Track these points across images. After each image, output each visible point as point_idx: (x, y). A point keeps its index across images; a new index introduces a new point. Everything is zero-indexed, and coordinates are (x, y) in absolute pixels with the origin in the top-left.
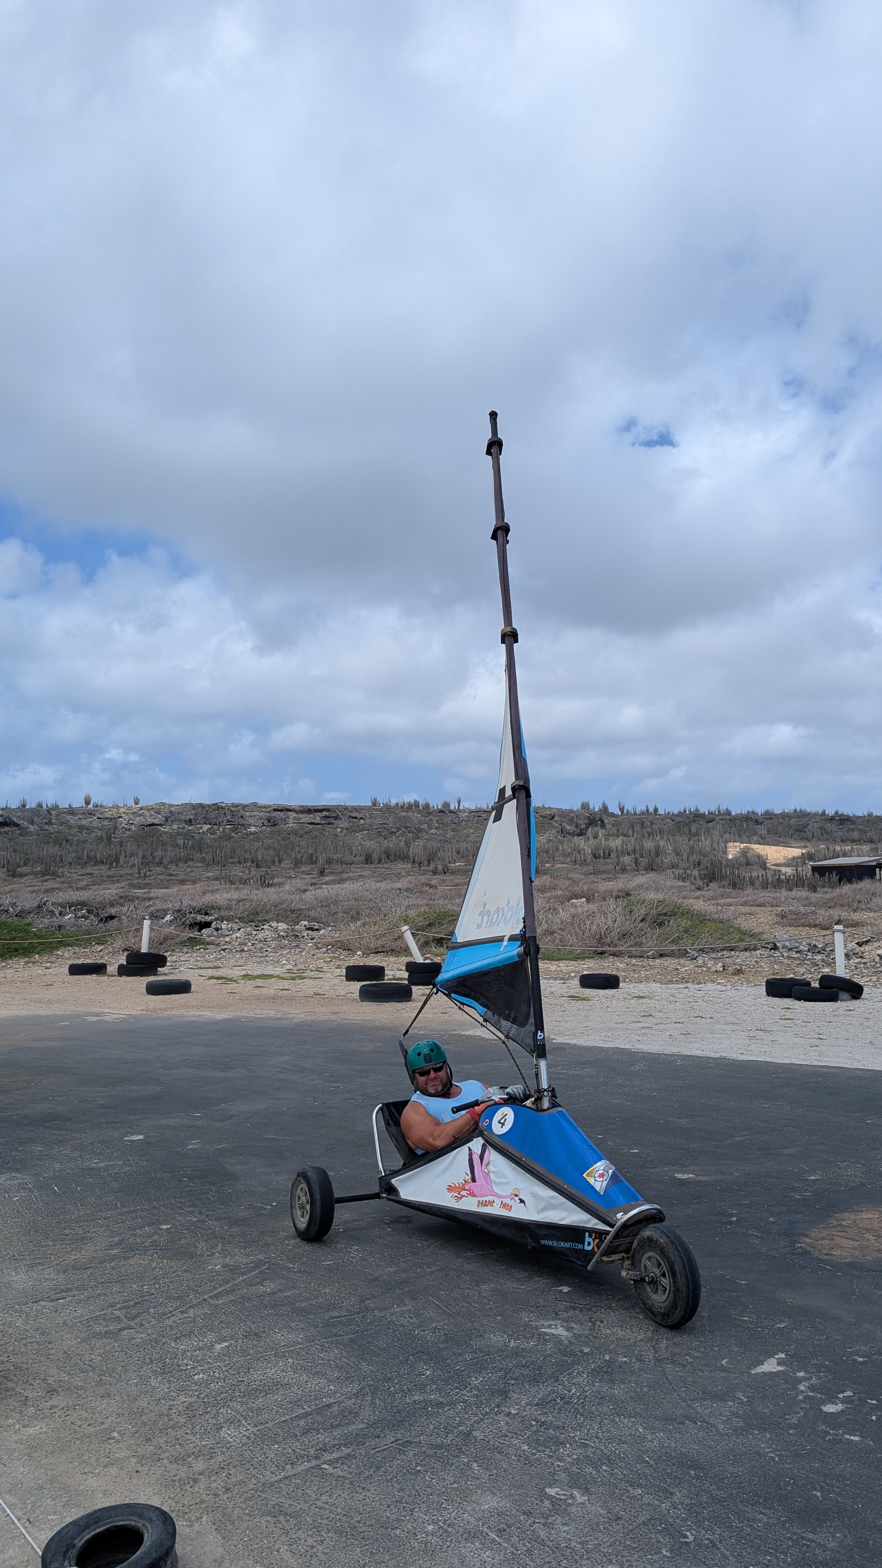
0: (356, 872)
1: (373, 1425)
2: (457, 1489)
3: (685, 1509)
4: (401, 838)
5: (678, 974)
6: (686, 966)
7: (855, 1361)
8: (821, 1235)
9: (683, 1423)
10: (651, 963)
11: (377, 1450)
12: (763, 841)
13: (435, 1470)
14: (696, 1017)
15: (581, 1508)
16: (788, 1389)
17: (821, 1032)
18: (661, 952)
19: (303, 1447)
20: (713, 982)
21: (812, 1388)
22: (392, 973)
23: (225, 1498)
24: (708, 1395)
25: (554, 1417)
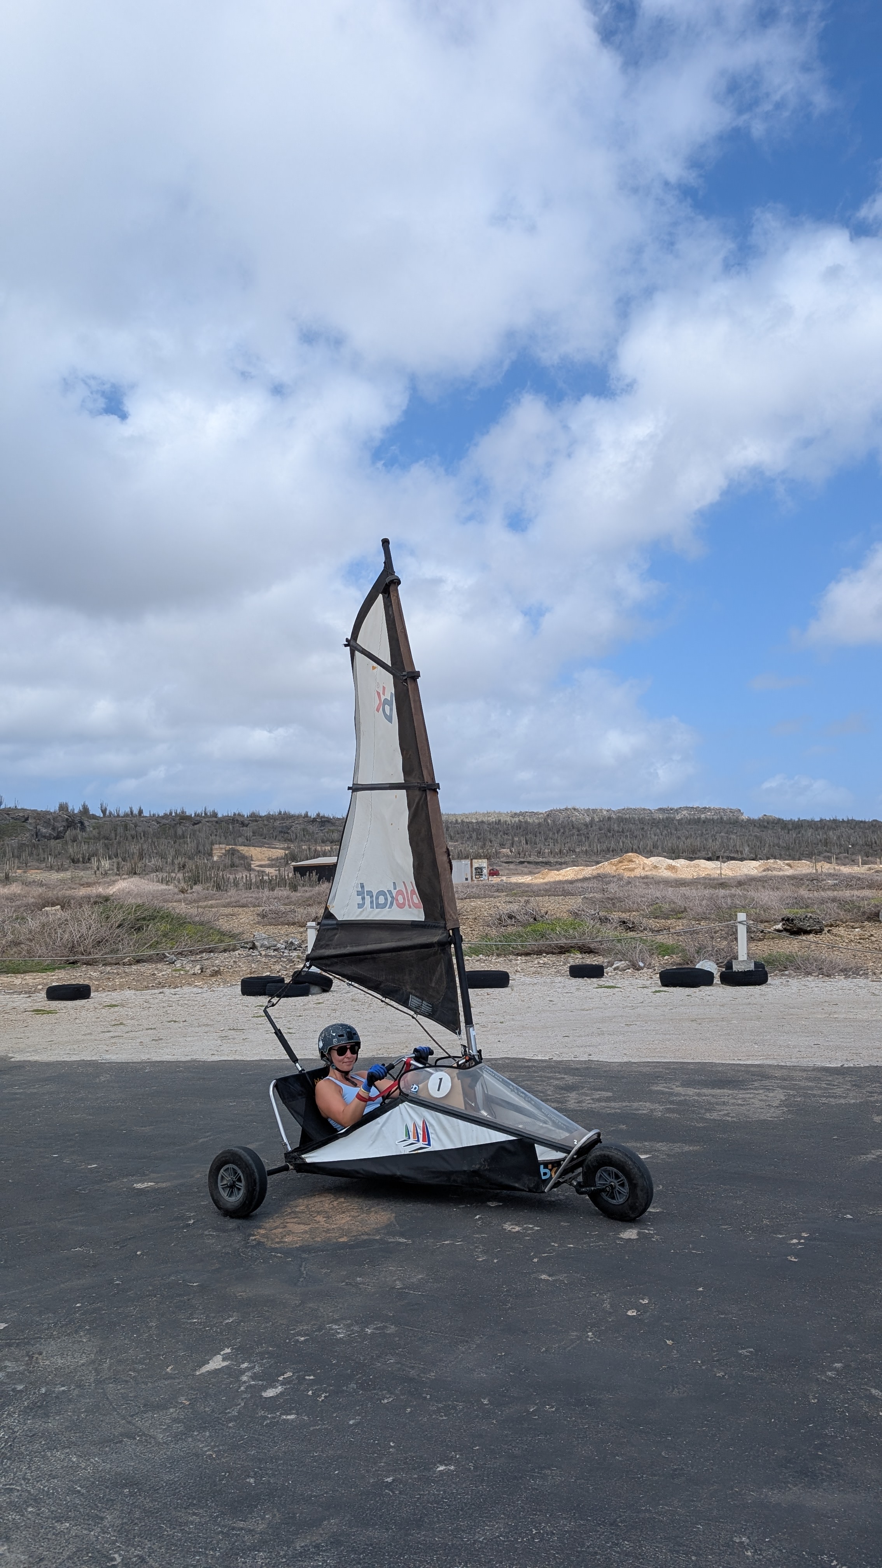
3: (114, 1531)
5: (155, 979)
6: (163, 971)
7: (298, 1340)
8: (276, 1225)
10: (127, 970)
12: (248, 843)
14: (170, 1022)
16: (231, 1383)
17: (291, 1026)
18: (137, 958)
20: (190, 985)
21: (254, 1377)
24: (150, 1407)
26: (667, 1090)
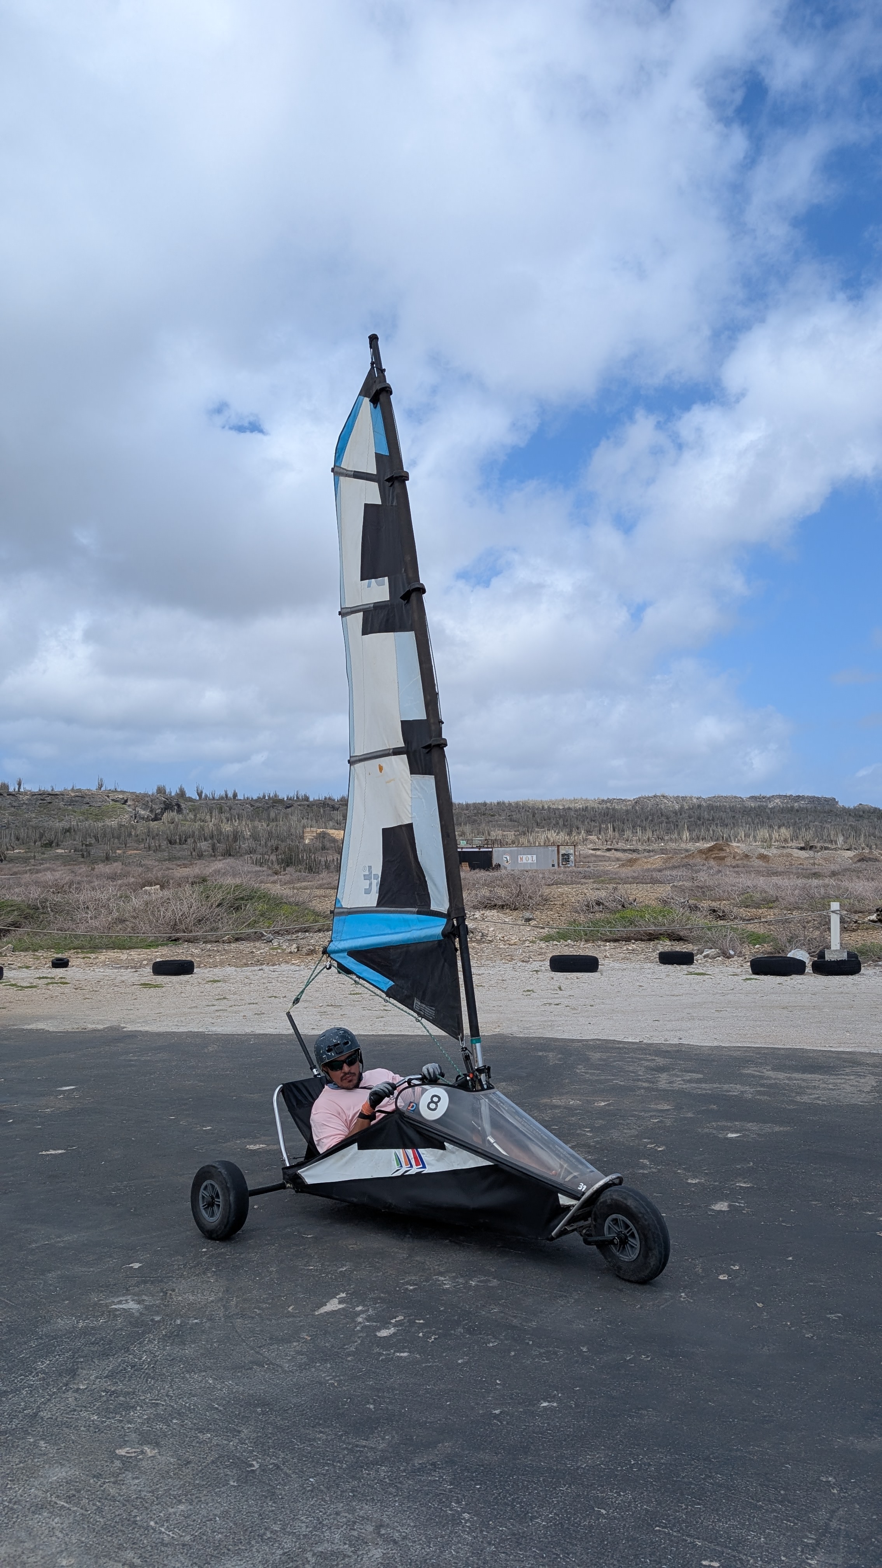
5: (254, 957)
6: (261, 949)
9: (251, 1369)
10: (226, 947)
12: (336, 826)
14: (270, 997)
15: (151, 1461)
16: (348, 1323)
18: (236, 936)
20: (287, 962)
21: (368, 1319)
24: (275, 1340)
25: (124, 1385)
26: (758, 1073)
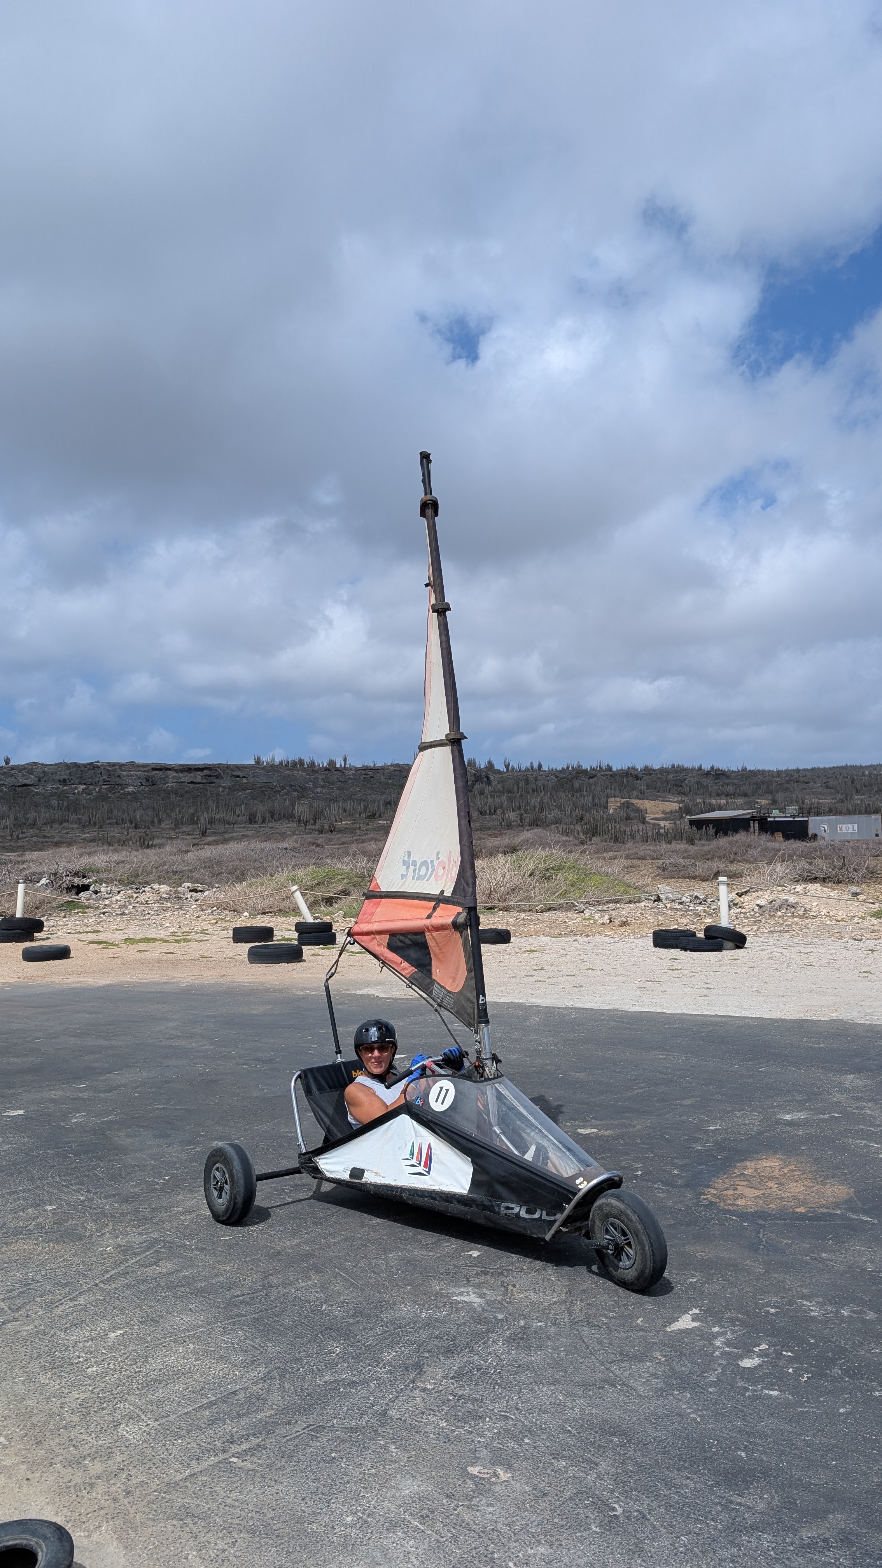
0: (240, 832)
1: (283, 1410)
2: (375, 1475)
3: (611, 1479)
4: (285, 797)
5: (567, 927)
6: (574, 919)
7: (768, 1311)
8: (725, 1186)
9: (603, 1388)
10: (540, 916)
11: (288, 1438)
12: (642, 796)
13: (351, 1456)
14: (587, 970)
15: (505, 1486)
16: (704, 1346)
17: (709, 981)
18: (549, 906)
19: (209, 1440)
20: (601, 934)
21: (728, 1343)
22: (281, 933)
23: (126, 1503)
24: (625, 1357)
25: (471, 1390)
